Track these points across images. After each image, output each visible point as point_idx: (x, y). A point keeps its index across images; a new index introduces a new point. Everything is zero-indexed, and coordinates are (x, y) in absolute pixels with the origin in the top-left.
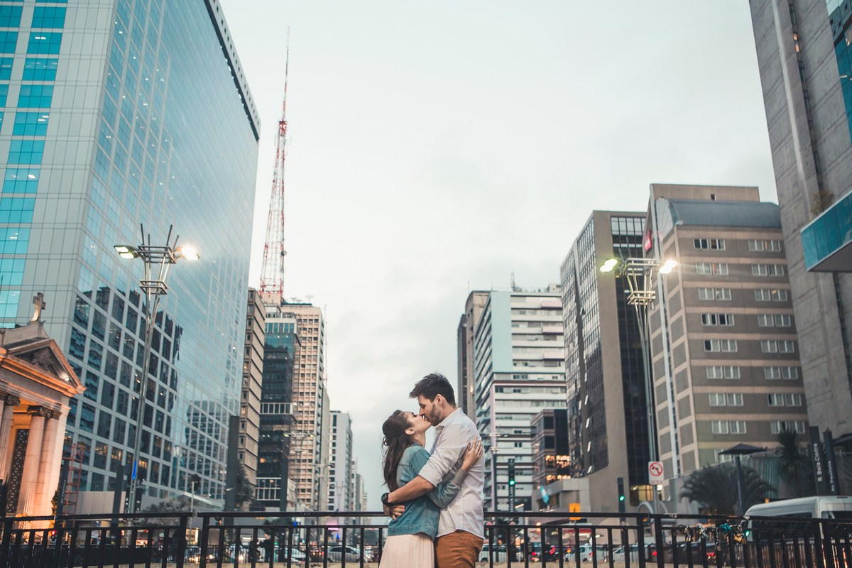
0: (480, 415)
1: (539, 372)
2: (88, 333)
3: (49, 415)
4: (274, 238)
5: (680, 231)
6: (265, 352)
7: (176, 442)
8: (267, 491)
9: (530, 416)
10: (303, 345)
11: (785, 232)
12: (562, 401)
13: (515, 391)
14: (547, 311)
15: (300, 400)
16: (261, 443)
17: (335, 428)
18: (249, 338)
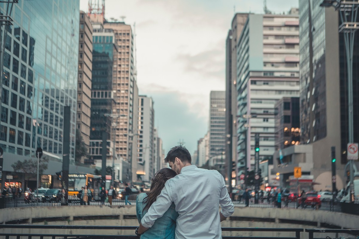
0: (240, 99)
1: (282, 71)
6: (93, 56)
7: (34, 117)
8: (97, 149)
9: (274, 101)
10: (119, 51)
12: (298, 91)
13: (264, 84)
14: (288, 28)
15: (118, 89)
16: (92, 118)
17: (142, 107)
18: (82, 46)
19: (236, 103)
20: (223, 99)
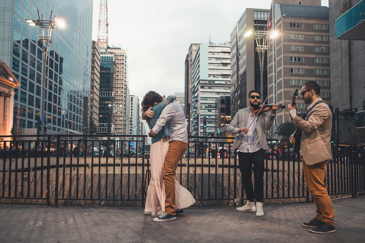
0: (194, 98)
1: (220, 80)
2: (20, 59)
3: (6, 96)
4: (103, 18)
5: (284, 19)
6: (100, 69)
7: (63, 108)
8: (103, 129)
9: (215, 99)
10: (117, 66)
11: (330, 21)
12: (229, 93)
13: (209, 88)
14: (224, 53)
15: (116, 90)
16: (100, 109)
17: (132, 102)
18: (93, 63)
19: (191, 100)
20: (183, 98)
